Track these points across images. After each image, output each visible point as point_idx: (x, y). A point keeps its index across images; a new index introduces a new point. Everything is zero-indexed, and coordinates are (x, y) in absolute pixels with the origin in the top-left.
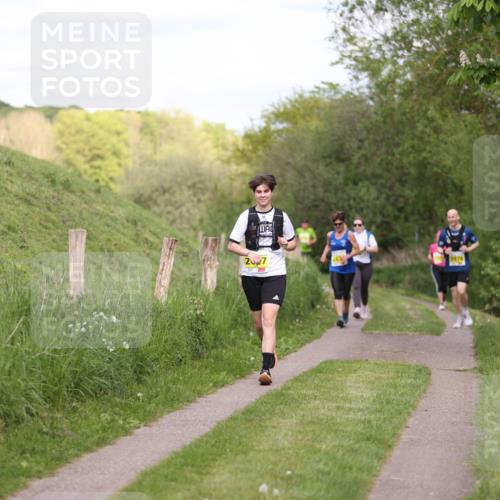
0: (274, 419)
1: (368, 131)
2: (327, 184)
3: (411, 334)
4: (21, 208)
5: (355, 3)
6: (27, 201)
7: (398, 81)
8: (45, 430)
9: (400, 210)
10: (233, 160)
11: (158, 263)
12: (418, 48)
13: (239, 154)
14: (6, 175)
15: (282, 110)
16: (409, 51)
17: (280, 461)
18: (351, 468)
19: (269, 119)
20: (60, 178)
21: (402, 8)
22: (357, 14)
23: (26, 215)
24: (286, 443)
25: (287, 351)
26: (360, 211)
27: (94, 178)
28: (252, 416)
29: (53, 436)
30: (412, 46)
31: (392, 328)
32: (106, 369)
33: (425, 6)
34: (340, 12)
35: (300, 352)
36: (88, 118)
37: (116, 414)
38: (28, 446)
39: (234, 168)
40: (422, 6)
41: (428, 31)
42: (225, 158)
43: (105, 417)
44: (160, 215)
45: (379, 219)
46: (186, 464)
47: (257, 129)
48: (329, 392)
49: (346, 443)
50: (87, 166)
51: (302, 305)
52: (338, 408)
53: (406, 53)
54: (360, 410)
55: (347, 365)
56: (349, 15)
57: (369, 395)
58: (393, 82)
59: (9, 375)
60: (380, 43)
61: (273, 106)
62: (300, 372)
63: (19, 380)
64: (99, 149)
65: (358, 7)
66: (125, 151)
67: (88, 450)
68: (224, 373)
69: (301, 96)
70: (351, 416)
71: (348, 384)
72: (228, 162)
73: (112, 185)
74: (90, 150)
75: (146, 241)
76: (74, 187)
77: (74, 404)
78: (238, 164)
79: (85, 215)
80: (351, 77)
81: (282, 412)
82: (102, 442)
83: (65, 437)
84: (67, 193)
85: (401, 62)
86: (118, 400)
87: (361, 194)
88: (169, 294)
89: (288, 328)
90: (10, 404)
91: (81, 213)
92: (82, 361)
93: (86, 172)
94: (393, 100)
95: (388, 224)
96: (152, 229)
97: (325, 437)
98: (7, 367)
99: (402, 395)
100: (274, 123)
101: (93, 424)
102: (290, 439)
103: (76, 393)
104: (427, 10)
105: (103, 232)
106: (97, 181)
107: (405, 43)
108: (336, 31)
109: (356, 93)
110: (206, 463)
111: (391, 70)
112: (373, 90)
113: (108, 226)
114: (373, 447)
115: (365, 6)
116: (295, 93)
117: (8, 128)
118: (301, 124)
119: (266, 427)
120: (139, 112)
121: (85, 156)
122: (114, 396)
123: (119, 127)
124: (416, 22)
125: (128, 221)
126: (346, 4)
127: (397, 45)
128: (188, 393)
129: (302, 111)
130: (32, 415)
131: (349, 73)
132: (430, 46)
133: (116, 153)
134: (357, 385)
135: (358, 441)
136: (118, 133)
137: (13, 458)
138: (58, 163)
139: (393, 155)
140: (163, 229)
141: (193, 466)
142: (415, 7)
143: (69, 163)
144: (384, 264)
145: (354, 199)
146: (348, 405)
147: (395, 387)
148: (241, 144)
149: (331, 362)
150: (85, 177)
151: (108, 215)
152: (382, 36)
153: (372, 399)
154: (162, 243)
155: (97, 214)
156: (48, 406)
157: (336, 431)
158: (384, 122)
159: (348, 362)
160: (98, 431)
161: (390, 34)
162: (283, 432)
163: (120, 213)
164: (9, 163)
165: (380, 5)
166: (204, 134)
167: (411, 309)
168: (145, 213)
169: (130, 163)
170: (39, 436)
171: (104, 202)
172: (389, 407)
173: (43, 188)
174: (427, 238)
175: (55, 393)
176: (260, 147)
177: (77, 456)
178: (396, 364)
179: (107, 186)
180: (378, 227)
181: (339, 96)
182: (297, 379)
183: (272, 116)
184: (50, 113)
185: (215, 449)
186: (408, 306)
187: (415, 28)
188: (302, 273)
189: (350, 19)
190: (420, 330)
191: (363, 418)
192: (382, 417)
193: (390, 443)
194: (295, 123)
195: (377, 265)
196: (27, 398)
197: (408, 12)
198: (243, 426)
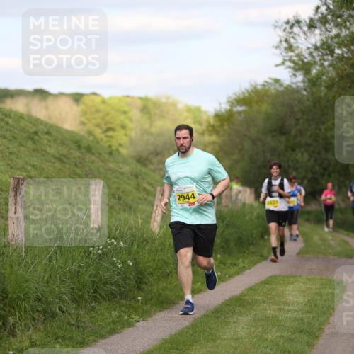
0: (235, 316)
1: (303, 112)
2: (273, 150)
3: (331, 257)
4: (56, 165)
5: (294, 22)
6: (60, 160)
7: (324, 77)
8: (73, 322)
9: (325, 169)
10: (207, 132)
11: (153, 205)
12: (339, 54)
13: (211, 128)
14: (45, 142)
15: (242, 97)
16: (332, 56)
17: (239, 346)
18: (289, 352)
19: (233, 103)
20: (84, 144)
21: (327, 25)
22: (296, 29)
23: (60, 169)
24: (243, 334)
25: (244, 269)
26: (296, 169)
27: (108, 144)
28: (219, 315)
29: (78, 327)
30: (334, 53)
31: (319, 253)
32: (116, 279)
33: (344, 25)
34: (283, 28)
35: (253, 269)
36: (104, 102)
37: (123, 312)
38: (60, 334)
39: (207, 138)
40: (342, 25)
41: (346, 42)
42: (201, 131)
43: (115, 313)
44: (154, 171)
45: (310, 176)
46: (172, 348)
47: (223, 111)
48: (274, 298)
49: (285, 334)
50: (103, 136)
51: (254, 236)
52: (280, 309)
53: (330, 58)
54: (295, 311)
55: (287, 279)
56: (290, 31)
57: (302, 301)
58: (321, 78)
59: (47, 283)
60: (312, 50)
61: (235, 94)
62: (253, 284)
63: (54, 287)
64: (111, 123)
65: (296, 25)
66: (130, 125)
67: (103, 337)
68: (199, 284)
69: (255, 88)
70: (289, 315)
71: (287, 292)
72: (203, 134)
73: (121, 149)
74: (106, 124)
75: (145, 189)
76: (94, 151)
77: (93, 305)
78: (210, 135)
79: (102, 170)
80: (291, 74)
81: (240, 312)
82: (113, 332)
83: (87, 327)
84: (88, 155)
85: (326, 64)
86: (124, 302)
87: (297, 157)
88: (161, 227)
89: (245, 252)
90: (48, 304)
91: (98, 169)
92: (99, 274)
93: (102, 139)
94: (321, 91)
95: (316, 179)
96: (149, 181)
97: (271, 330)
98: (46, 278)
99: (325, 301)
100: (236, 107)
101: (106, 319)
102: (246, 331)
103: (95, 297)
104: (345, 27)
105: (114, 182)
106: (110, 146)
107: (329, 51)
108: (281, 41)
109: (294, 86)
110: (186, 347)
111: (319, 70)
112: (306, 84)
113: (118, 178)
114: (305, 338)
115: (301, 24)
116: (251, 85)
117: (47, 108)
118: (255, 107)
119: (229, 322)
120: (140, 98)
121: (101, 128)
122: (121, 299)
123: (126, 109)
124: (337, 36)
125: (132, 175)
126: (288, 22)
127: (324, 52)
128: (174, 297)
129: (256, 99)
130: (63, 312)
131: (289, 72)
132: (347, 53)
133: (123, 127)
134: (293, 293)
135: (294, 333)
136: (125, 113)
137: (49, 342)
138: (82, 133)
139: (320, 130)
140: (157, 181)
141: (177, 349)
142: (337, 25)
143: (90, 133)
144: (313, 207)
145: (292, 161)
146: (287, 308)
147: (321, 295)
148: (212, 121)
149: (276, 277)
150: (101, 143)
151: (117, 171)
152: (313, 45)
153: (304, 303)
154: (156, 191)
155: (110, 170)
156: (74, 305)
157: (278, 326)
158: (314, 107)
159: (287, 277)
160: (110, 324)
161: (319, 44)
162: (241, 326)
163: (126, 169)
164: (48, 133)
165: (312, 23)
166: (186, 114)
167: (332, 240)
168: (144, 170)
169: (133, 134)
170: (68, 327)
171: (115, 161)
172: (316, 309)
173: (72, 151)
174: (344, 189)
175: (80, 297)
176: (226, 123)
177: (95, 341)
178: (322, 279)
179: (117, 150)
180: (309, 181)
181: (282, 89)
182: (251, 289)
183: (234, 102)
184: (77, 98)
185: (192, 337)
186: (330, 237)
187: (336, 40)
188: (255, 214)
189: (290, 33)
190: (338, 255)
191: (298, 316)
192: (311, 317)
193: (317, 334)
194: (251, 107)
195: (308, 208)
196: (60, 300)
197: (331, 29)
198: (212, 322)
